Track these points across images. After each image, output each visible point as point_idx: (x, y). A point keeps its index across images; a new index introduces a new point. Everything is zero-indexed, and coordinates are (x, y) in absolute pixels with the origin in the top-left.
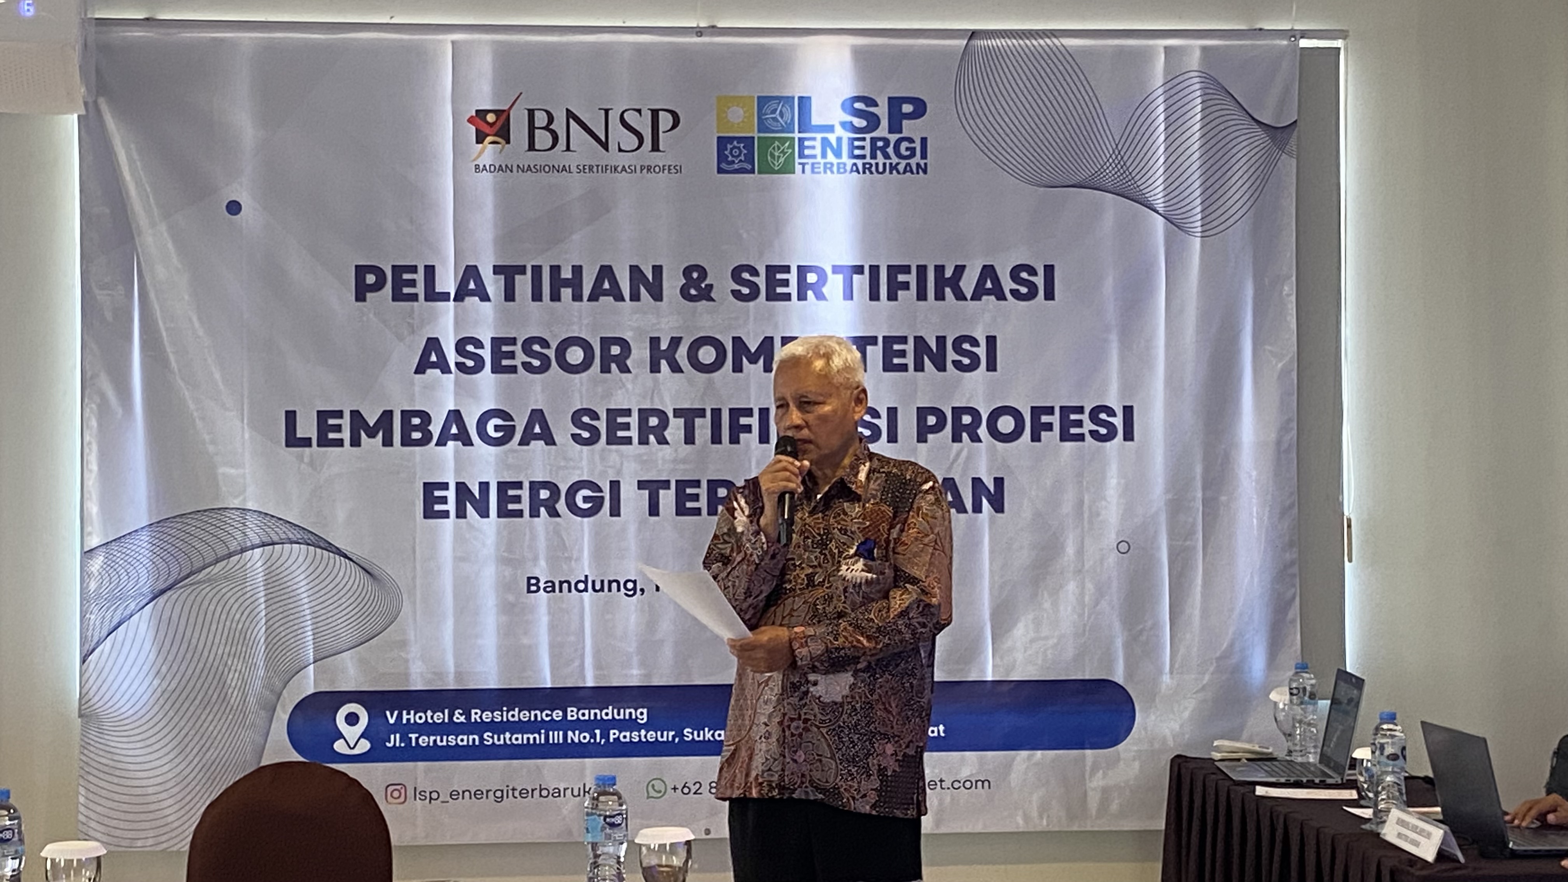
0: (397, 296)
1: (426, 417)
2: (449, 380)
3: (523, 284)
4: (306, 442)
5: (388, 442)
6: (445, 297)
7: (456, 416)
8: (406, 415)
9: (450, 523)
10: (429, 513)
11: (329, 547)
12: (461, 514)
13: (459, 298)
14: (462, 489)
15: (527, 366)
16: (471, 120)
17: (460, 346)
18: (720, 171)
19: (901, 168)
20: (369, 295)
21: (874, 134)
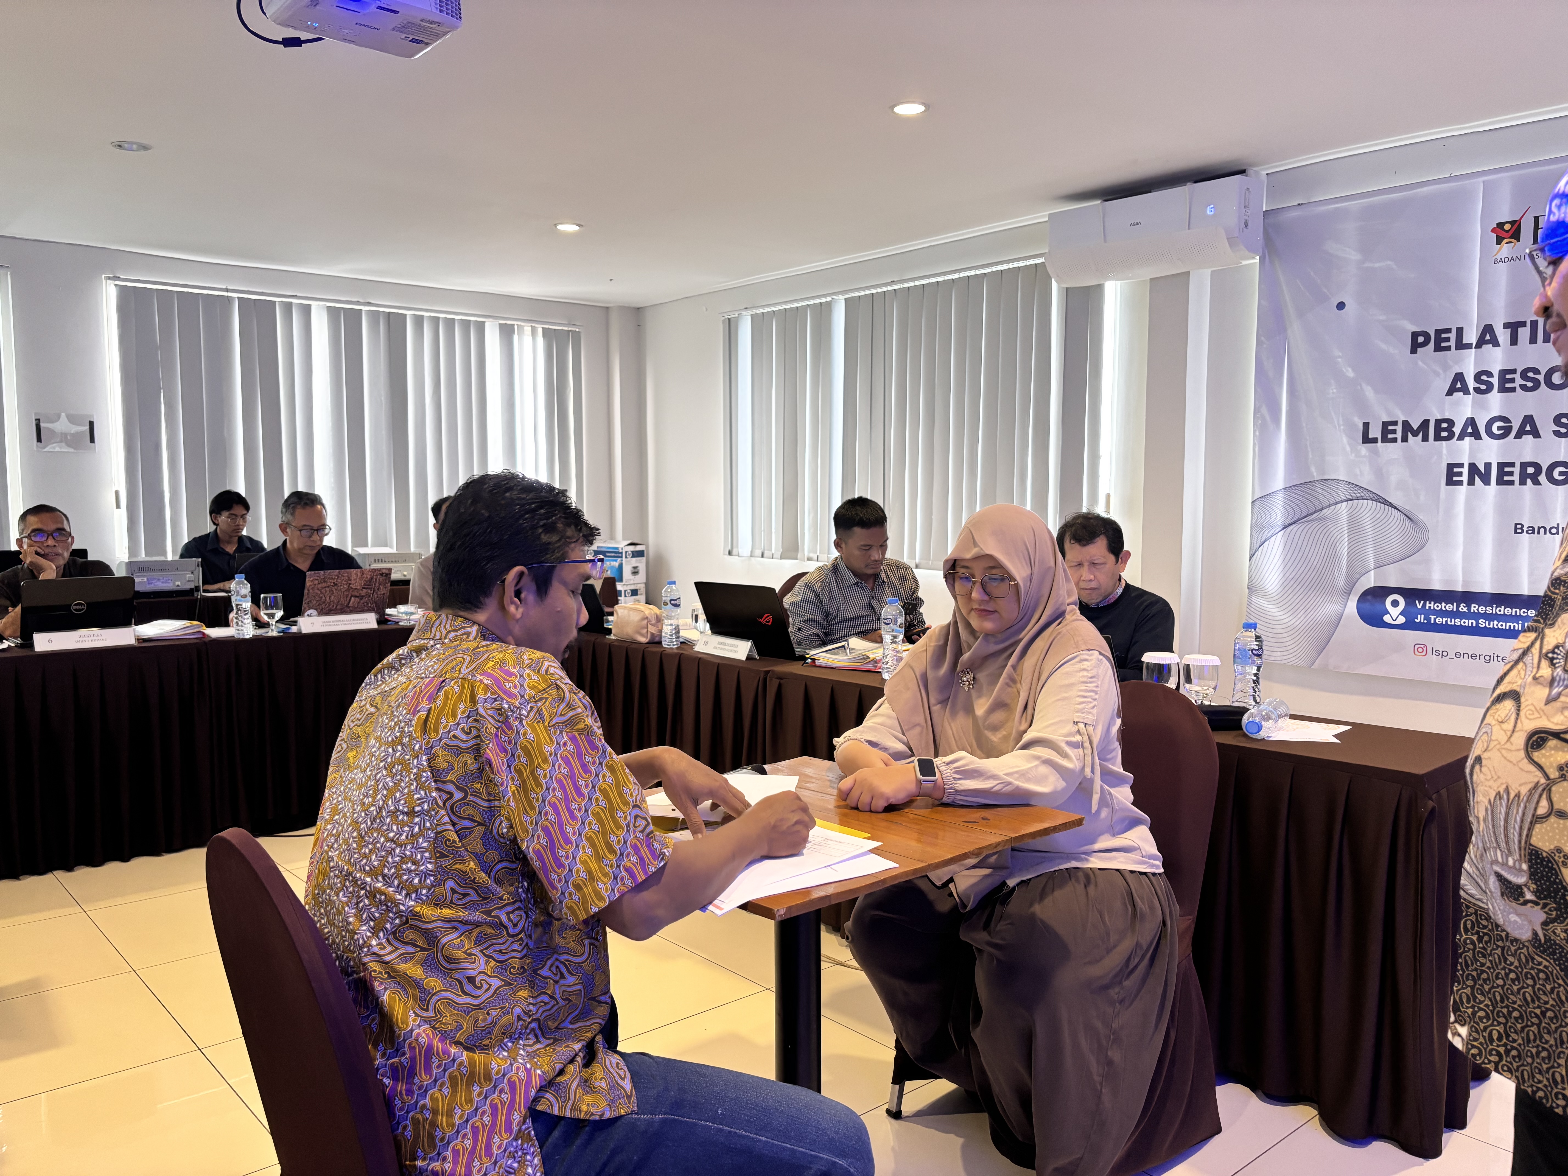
0: (1438, 348)
1: (1451, 423)
2: (1468, 399)
3: (1524, 333)
4: (1375, 441)
5: (1425, 439)
6: (1469, 346)
7: (1471, 422)
8: (1438, 422)
9: (1464, 488)
10: (1450, 482)
11: (1385, 502)
12: (1471, 482)
13: (1479, 345)
14: (1473, 467)
15: (1524, 388)
16: (1493, 231)
17: (1477, 377)
20: (1419, 350)
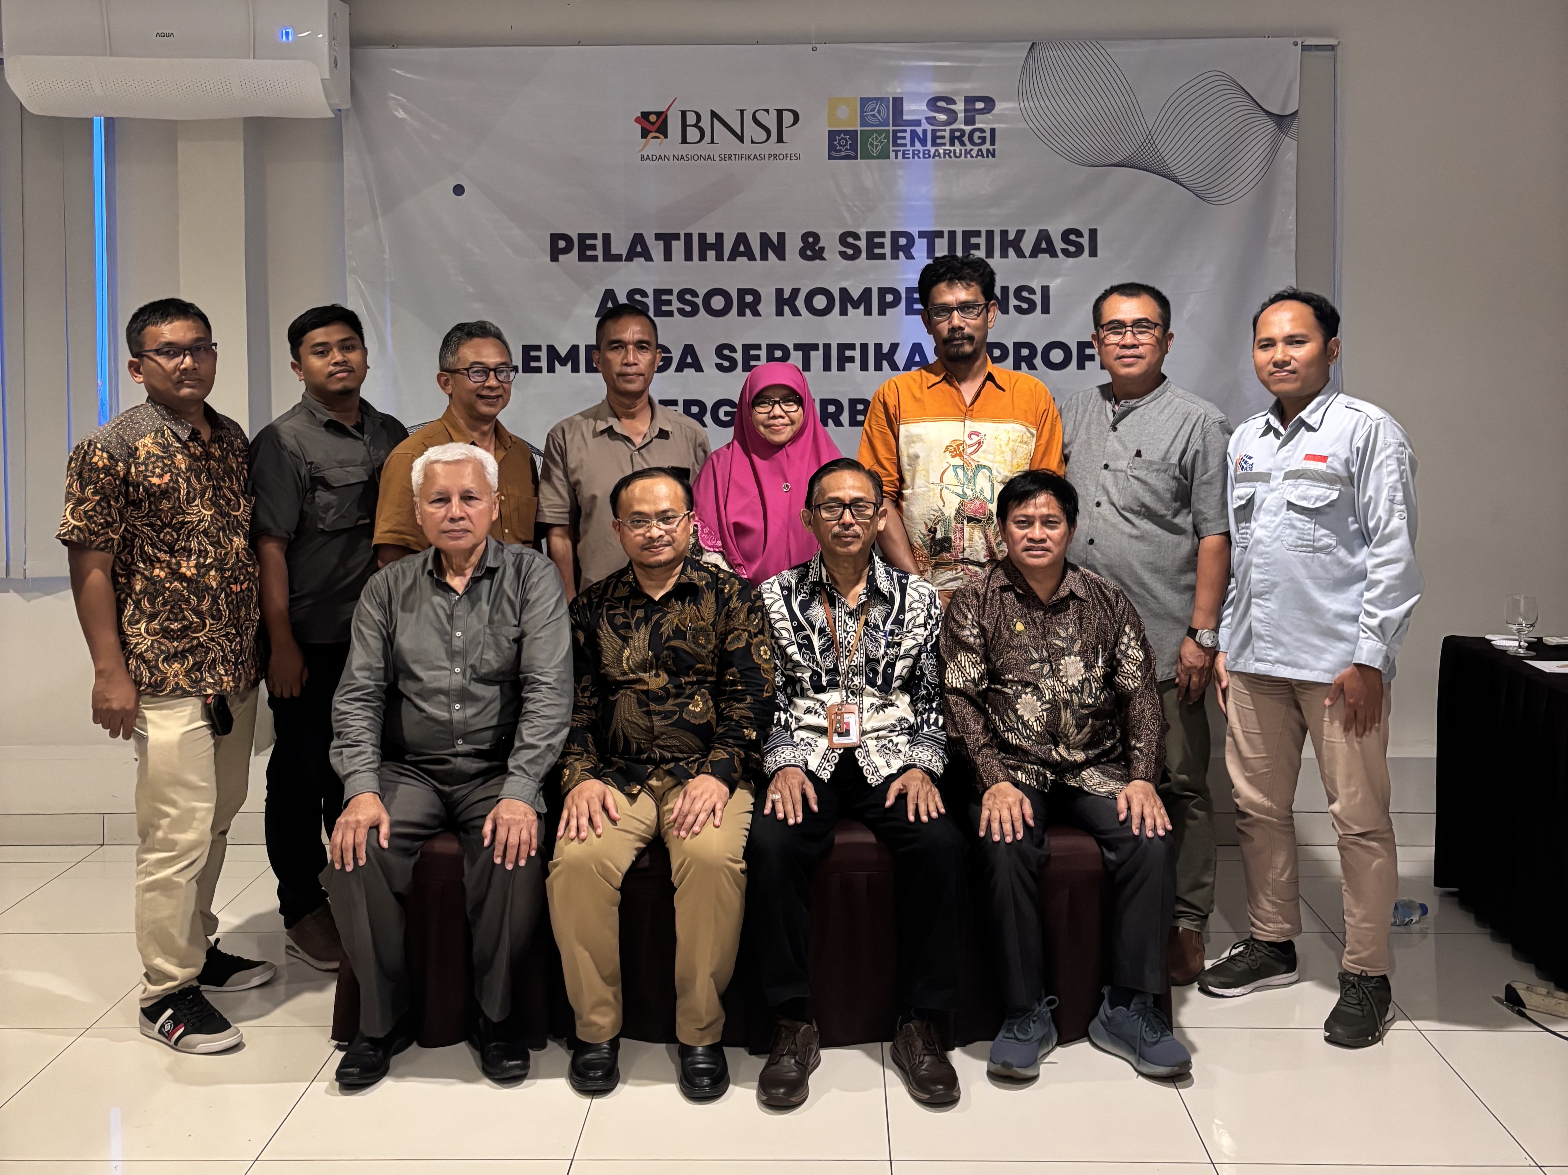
0: (583, 257)
3: (678, 247)
5: (575, 369)
6: (618, 258)
13: (630, 258)
15: (681, 312)
16: (637, 120)
17: (630, 296)
18: (831, 157)
19: (974, 153)
20: (561, 257)
21: (954, 127)
